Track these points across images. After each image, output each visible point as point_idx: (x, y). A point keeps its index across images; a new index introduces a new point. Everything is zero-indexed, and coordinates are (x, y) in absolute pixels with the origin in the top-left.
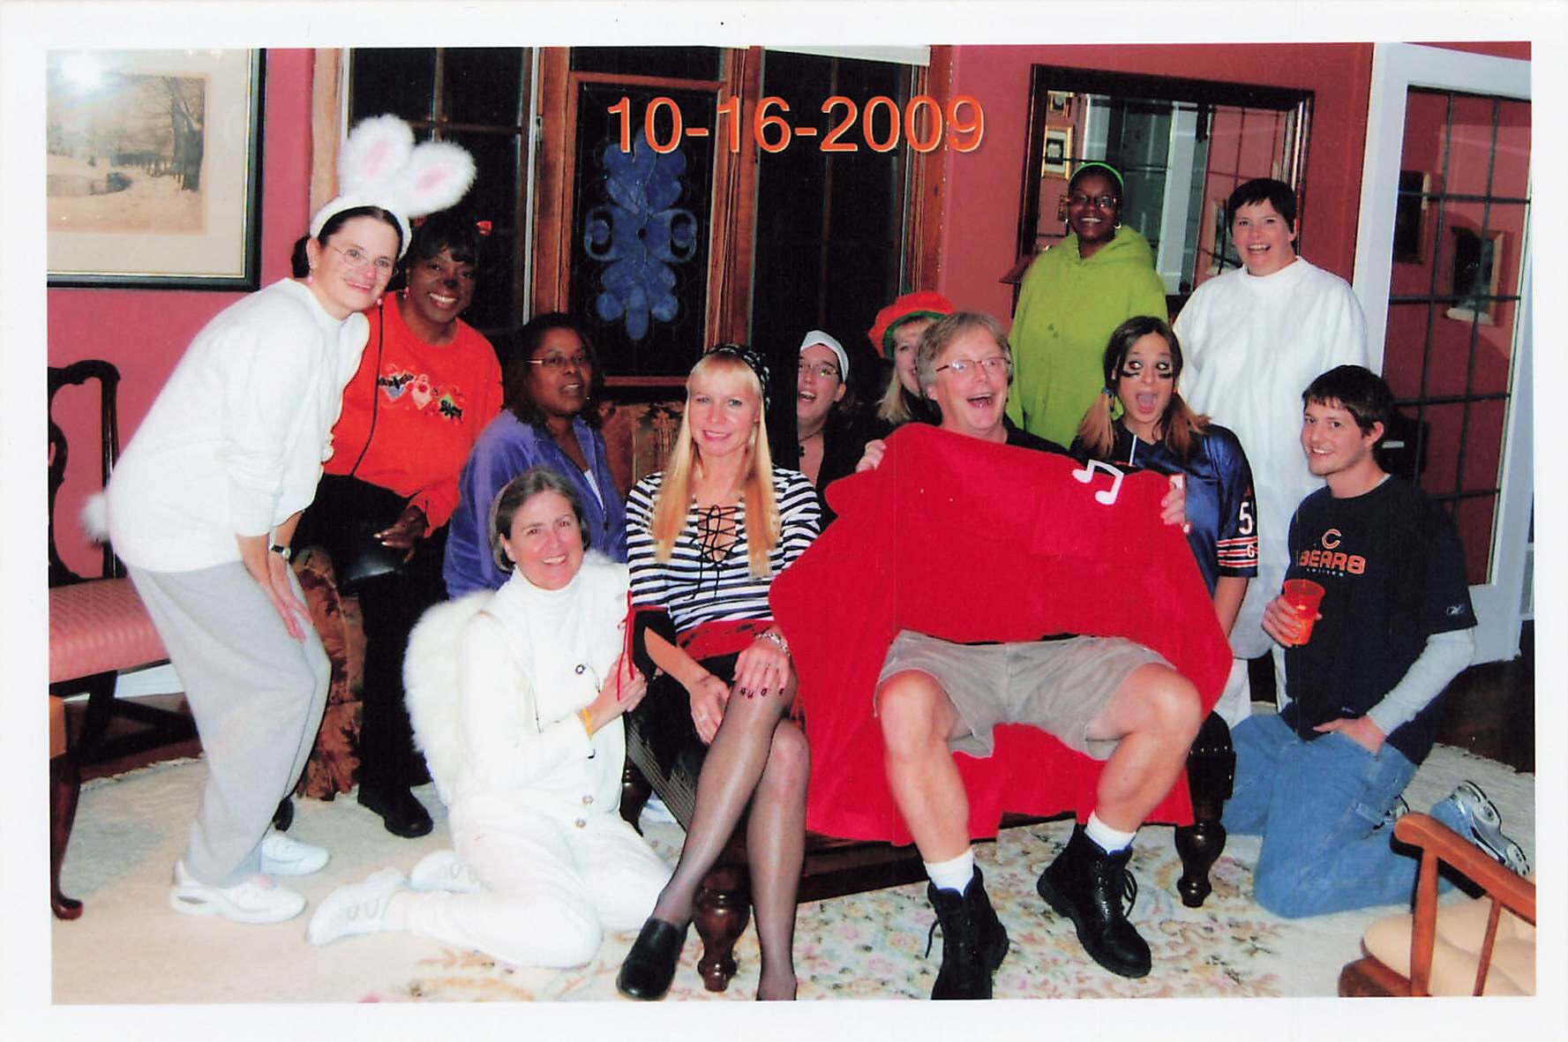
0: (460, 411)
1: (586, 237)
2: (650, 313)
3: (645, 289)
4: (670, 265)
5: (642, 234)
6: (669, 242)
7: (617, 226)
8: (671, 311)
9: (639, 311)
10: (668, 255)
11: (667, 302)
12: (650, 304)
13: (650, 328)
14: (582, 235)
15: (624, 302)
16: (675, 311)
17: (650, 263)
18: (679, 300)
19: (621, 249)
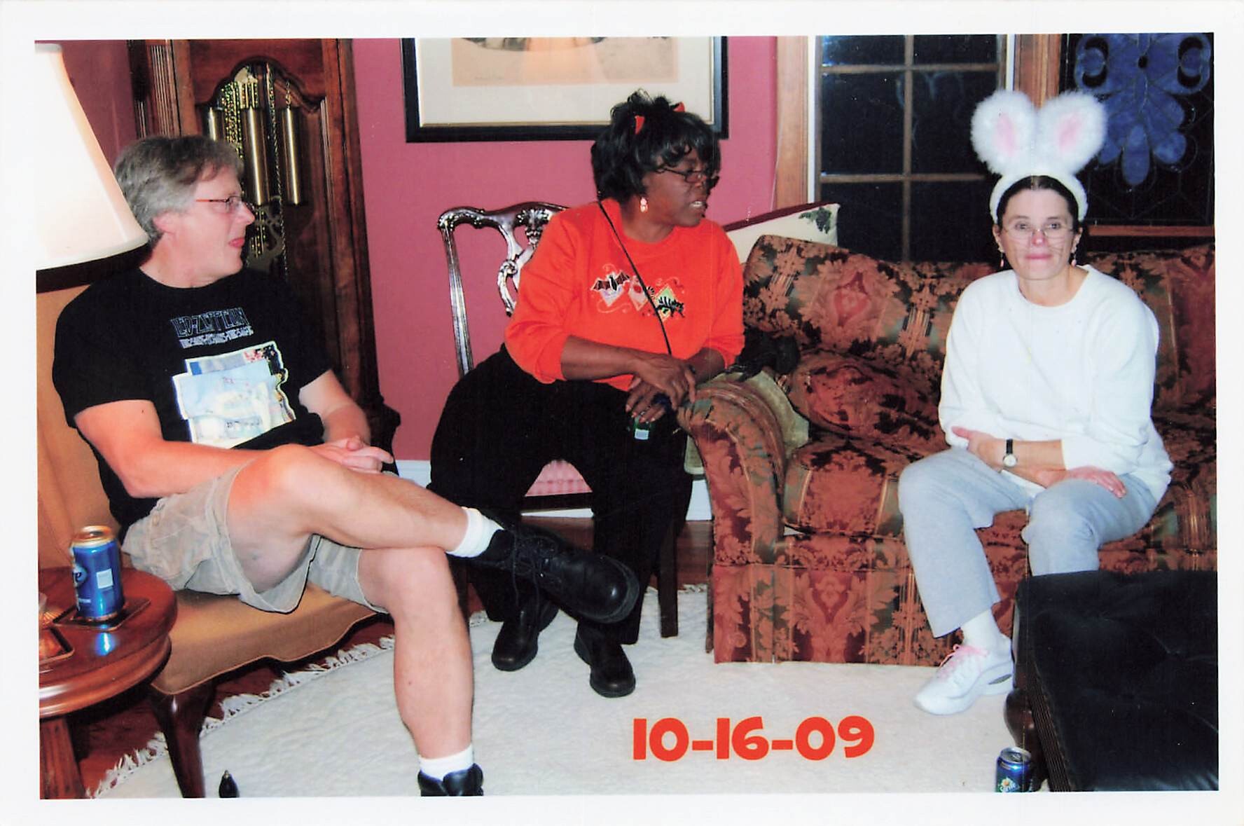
0: (681, 305)
1: (1076, 70)
2: (1151, 154)
3: (1146, 127)
4: (1176, 97)
5: (1143, 63)
6: (1176, 71)
7: (1112, 54)
8: (1176, 151)
9: (1137, 152)
10: (1175, 86)
11: (1172, 141)
12: (1151, 144)
13: (1150, 174)
14: (1072, 66)
15: (1121, 141)
16: (1183, 152)
17: (1152, 95)
18: (1187, 138)
19: (1117, 80)
